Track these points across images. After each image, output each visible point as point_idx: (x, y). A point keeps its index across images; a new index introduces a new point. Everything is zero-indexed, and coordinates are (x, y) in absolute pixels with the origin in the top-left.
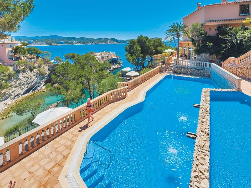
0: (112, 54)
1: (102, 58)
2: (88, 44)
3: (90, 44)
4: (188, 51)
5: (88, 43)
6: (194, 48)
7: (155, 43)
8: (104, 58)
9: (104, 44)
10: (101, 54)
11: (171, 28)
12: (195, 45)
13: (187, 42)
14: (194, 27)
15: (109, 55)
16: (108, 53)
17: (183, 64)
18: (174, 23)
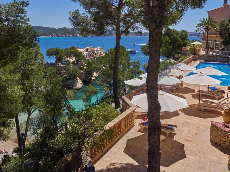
0: (100, 50)
1: (89, 55)
2: (47, 37)
3: (50, 36)
4: (214, 44)
5: (47, 35)
6: (222, 40)
7: (182, 35)
8: (92, 56)
9: (71, 36)
10: (87, 50)
11: (202, 23)
12: (222, 38)
13: (215, 35)
14: (222, 22)
15: (97, 51)
16: (96, 49)
17: (212, 54)
18: (204, 18)
